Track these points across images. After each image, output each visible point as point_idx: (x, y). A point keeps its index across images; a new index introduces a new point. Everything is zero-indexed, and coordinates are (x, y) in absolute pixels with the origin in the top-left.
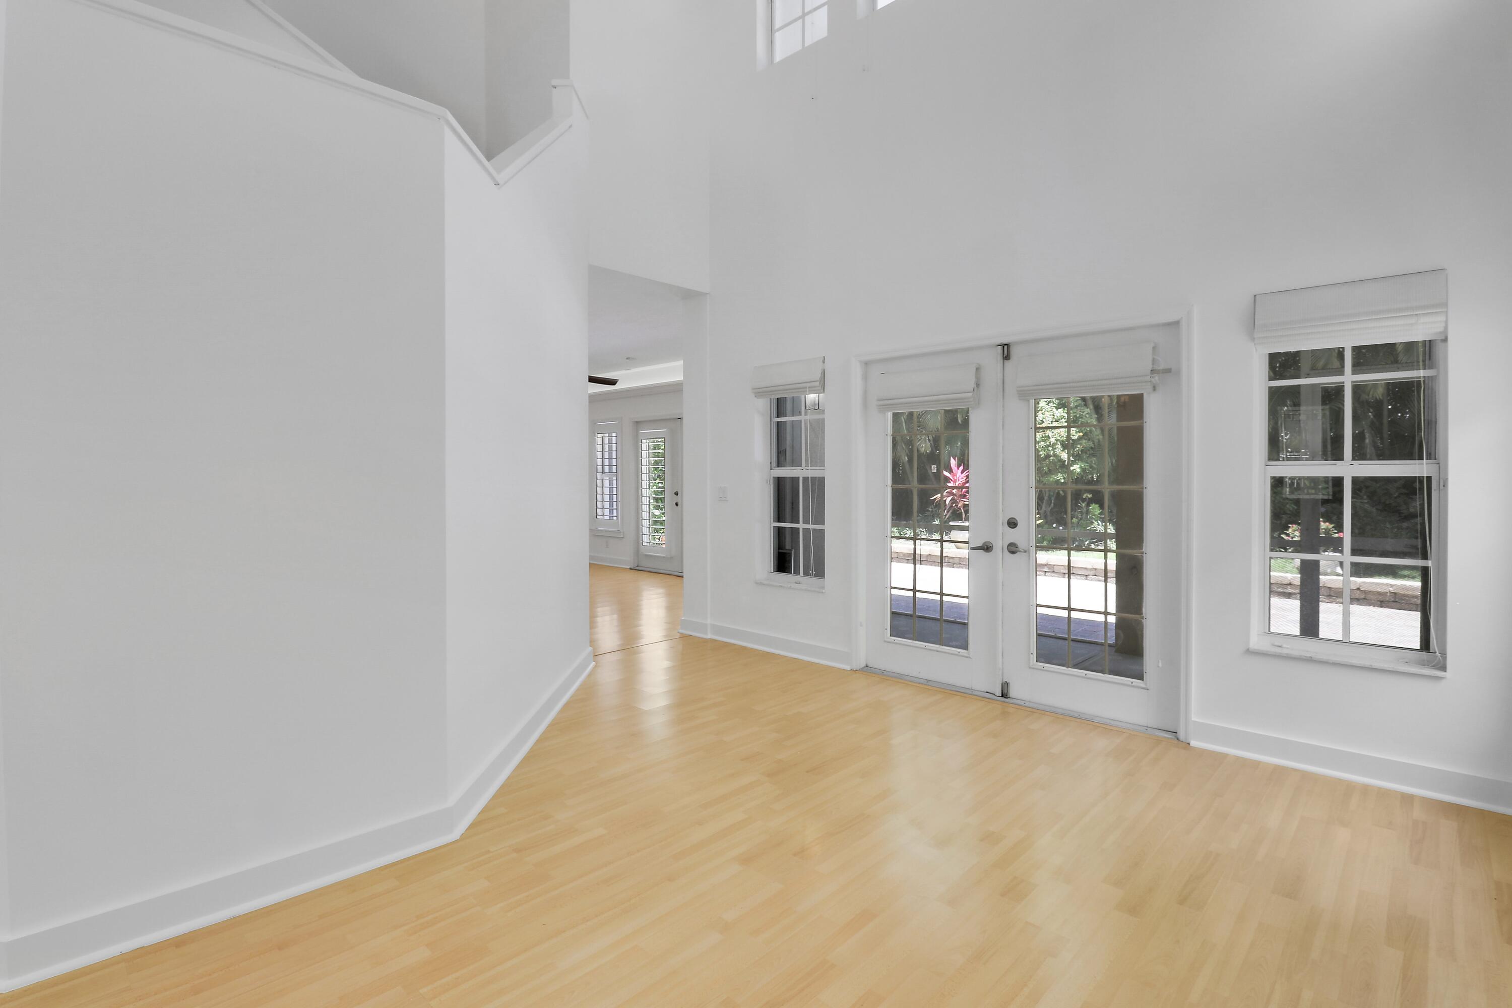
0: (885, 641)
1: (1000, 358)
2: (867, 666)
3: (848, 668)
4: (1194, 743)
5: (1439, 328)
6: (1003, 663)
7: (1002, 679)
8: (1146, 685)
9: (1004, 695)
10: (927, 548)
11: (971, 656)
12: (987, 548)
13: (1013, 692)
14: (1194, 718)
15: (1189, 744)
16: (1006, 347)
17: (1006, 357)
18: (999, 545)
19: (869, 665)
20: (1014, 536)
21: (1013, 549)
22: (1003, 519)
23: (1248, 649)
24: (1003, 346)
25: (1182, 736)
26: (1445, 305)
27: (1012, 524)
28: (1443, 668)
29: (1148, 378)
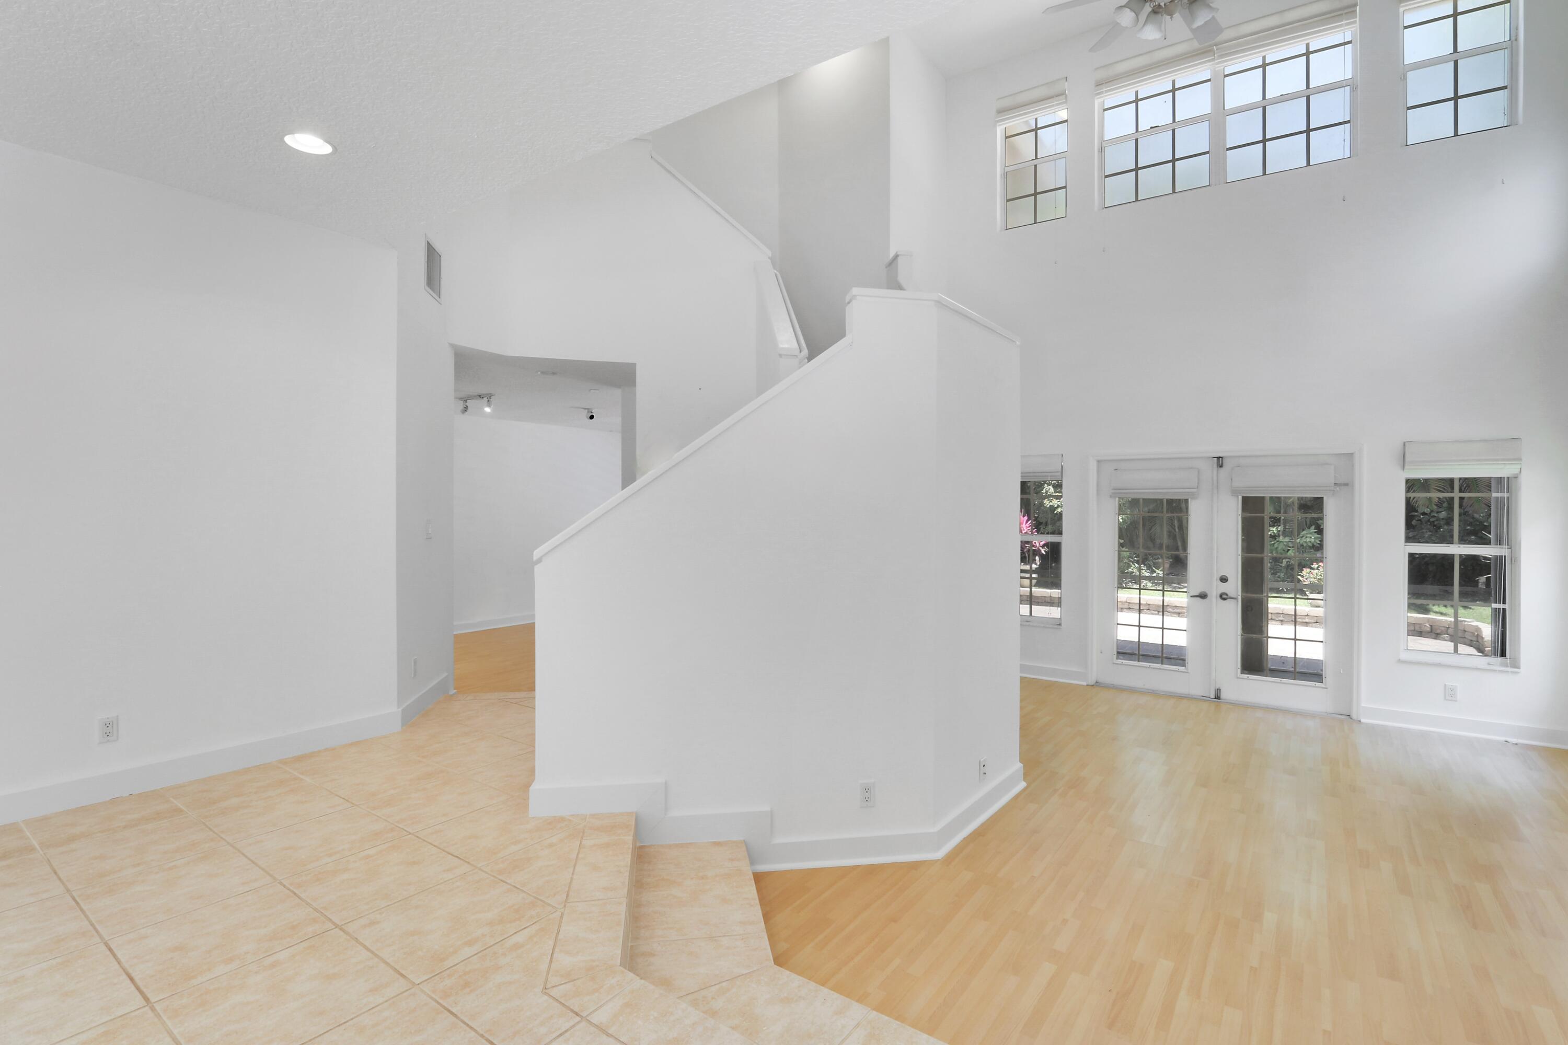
0: (1114, 663)
1: (1215, 465)
2: (1097, 682)
3: (1085, 684)
4: (1363, 720)
5: (1517, 471)
6: (1216, 676)
7: (1215, 687)
8: (1325, 685)
9: (1218, 697)
10: (1152, 597)
11: (1189, 671)
12: (1203, 596)
13: (1223, 695)
14: (1363, 705)
15: (1360, 721)
16: (1221, 459)
17: (1221, 466)
18: (1214, 593)
19: (1100, 681)
20: (1224, 587)
21: (1224, 596)
22: (1216, 577)
23: (1399, 660)
24: (1218, 458)
25: (1354, 716)
26: (1520, 459)
27: (1224, 580)
28: (1519, 668)
29: (1332, 488)
